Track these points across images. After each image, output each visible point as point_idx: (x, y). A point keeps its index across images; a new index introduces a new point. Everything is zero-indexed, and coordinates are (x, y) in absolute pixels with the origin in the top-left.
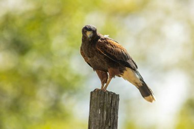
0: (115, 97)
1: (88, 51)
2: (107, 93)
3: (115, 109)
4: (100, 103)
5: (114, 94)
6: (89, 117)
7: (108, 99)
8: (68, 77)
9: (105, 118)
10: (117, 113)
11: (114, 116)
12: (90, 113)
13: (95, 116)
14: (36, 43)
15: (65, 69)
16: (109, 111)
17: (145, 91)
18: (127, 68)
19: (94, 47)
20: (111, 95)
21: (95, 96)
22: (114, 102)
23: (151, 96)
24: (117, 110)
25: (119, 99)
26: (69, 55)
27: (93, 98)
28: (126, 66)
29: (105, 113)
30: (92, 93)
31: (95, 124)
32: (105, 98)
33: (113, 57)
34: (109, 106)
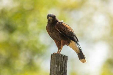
0: (65, 58)
1: (50, 29)
2: (61, 55)
3: (65, 65)
4: (57, 61)
5: (65, 55)
6: (50, 69)
7: (61, 59)
8: (38, 47)
9: (59, 70)
10: (66, 67)
11: (65, 69)
12: (51, 67)
13: (54, 69)
14: (19, 26)
15: (36, 42)
16: (62, 66)
17: (81, 56)
18: (72, 41)
19: (54, 27)
20: (63, 57)
21: (53, 57)
22: (64, 60)
23: (84, 59)
24: (66, 65)
25: (67, 59)
26: (38, 33)
27: (52, 58)
28: (71, 40)
29: (60, 67)
30: (52, 55)
31: (53, 73)
32: (59, 58)
33: (64, 34)
34: (62, 63)
